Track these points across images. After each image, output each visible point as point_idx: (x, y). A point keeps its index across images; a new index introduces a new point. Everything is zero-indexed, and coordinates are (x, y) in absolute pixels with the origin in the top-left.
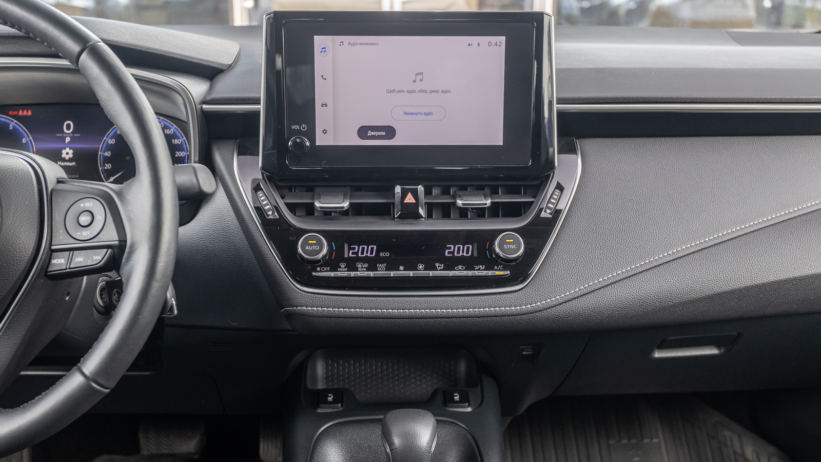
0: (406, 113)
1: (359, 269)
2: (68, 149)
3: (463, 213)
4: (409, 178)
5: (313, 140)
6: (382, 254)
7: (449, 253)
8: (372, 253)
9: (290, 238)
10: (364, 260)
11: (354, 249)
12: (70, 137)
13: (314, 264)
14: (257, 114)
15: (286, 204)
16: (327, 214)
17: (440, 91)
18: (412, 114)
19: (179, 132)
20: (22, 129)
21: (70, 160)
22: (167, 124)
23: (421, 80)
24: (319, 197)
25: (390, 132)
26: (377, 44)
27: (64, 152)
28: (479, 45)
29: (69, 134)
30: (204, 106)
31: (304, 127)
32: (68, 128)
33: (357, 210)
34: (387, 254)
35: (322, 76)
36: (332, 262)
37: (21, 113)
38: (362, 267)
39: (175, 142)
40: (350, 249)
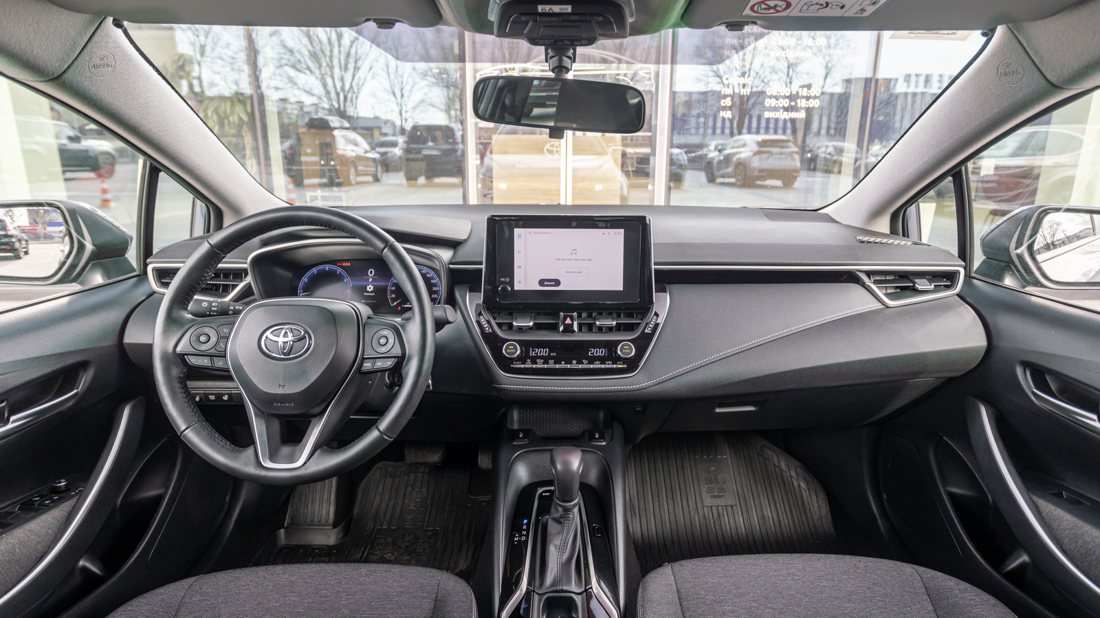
0: (566, 272)
1: (538, 363)
2: (370, 286)
3: (600, 329)
4: (569, 308)
5: (512, 286)
6: (552, 354)
7: (591, 354)
8: (546, 354)
9: (499, 344)
10: (541, 358)
11: (536, 351)
12: (372, 278)
13: (512, 360)
14: (481, 270)
15: (496, 323)
16: (520, 329)
17: (587, 260)
18: (570, 272)
19: (435, 276)
20: (344, 273)
21: (372, 292)
22: (428, 271)
23: (575, 253)
24: (516, 320)
25: (557, 282)
26: (550, 233)
27: (368, 287)
28: (608, 234)
30: (451, 266)
31: (508, 280)
32: (371, 272)
33: (538, 327)
34: (555, 354)
35: (518, 251)
36: (522, 359)
37: (344, 264)
38: (540, 362)
39: (433, 281)
40: (533, 351)
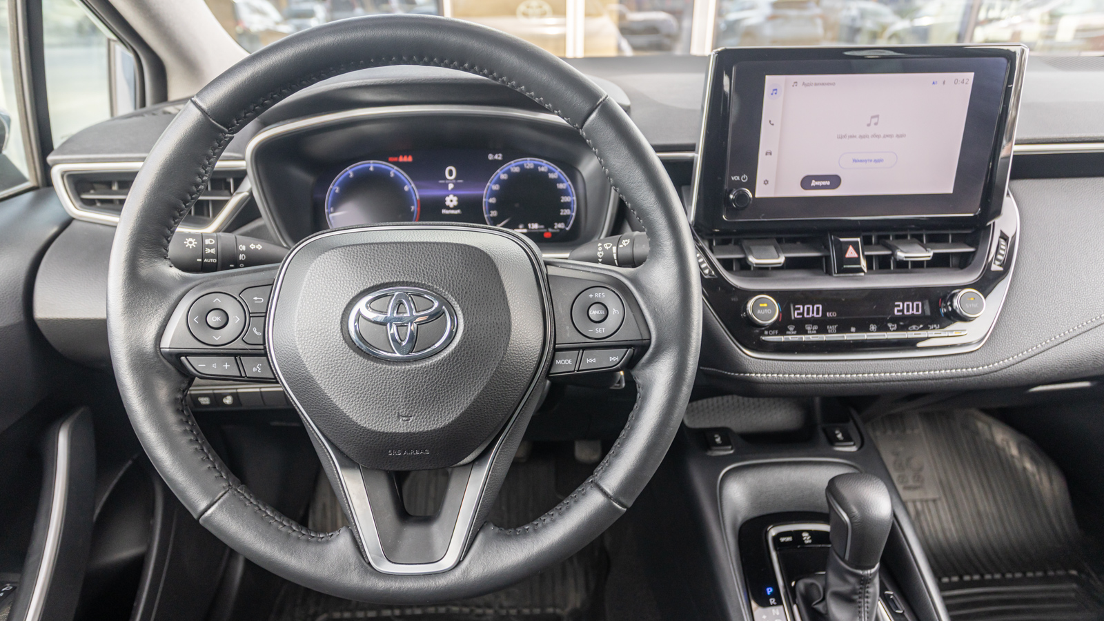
0: (855, 161)
1: (809, 332)
2: (451, 197)
3: (902, 266)
5: (753, 191)
6: (828, 314)
7: (898, 311)
8: (818, 313)
9: (732, 299)
10: (813, 321)
11: (799, 309)
12: (454, 184)
13: (765, 328)
15: (719, 260)
16: (763, 271)
17: (895, 136)
18: (861, 161)
19: (564, 176)
20: (403, 176)
21: (455, 208)
22: (551, 168)
23: (876, 124)
24: (751, 253)
25: (835, 181)
26: (833, 84)
27: (448, 199)
28: (944, 83)
29: (451, 180)
31: (745, 178)
32: (451, 173)
33: (791, 265)
34: (834, 314)
35: (770, 121)
36: (780, 327)
37: (401, 159)
38: (812, 330)
39: (560, 186)
40: (796, 309)
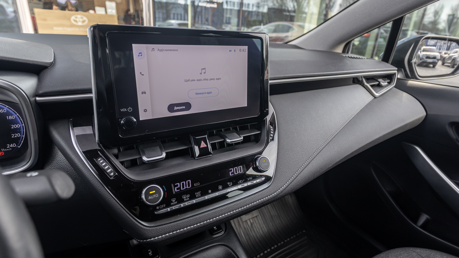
0: (197, 94)
1: (185, 200)
5: (137, 117)
6: (195, 185)
7: (232, 174)
8: (189, 186)
9: (132, 190)
10: (186, 192)
11: (177, 185)
15: (122, 163)
16: (153, 165)
17: (215, 79)
18: (200, 94)
19: (13, 111)
23: (205, 73)
24: (144, 154)
25: (188, 106)
26: (177, 50)
28: (235, 50)
30: (38, 99)
31: (130, 110)
34: (199, 184)
35: (141, 73)
36: (166, 201)
38: (186, 198)
39: (10, 117)
40: (175, 186)
